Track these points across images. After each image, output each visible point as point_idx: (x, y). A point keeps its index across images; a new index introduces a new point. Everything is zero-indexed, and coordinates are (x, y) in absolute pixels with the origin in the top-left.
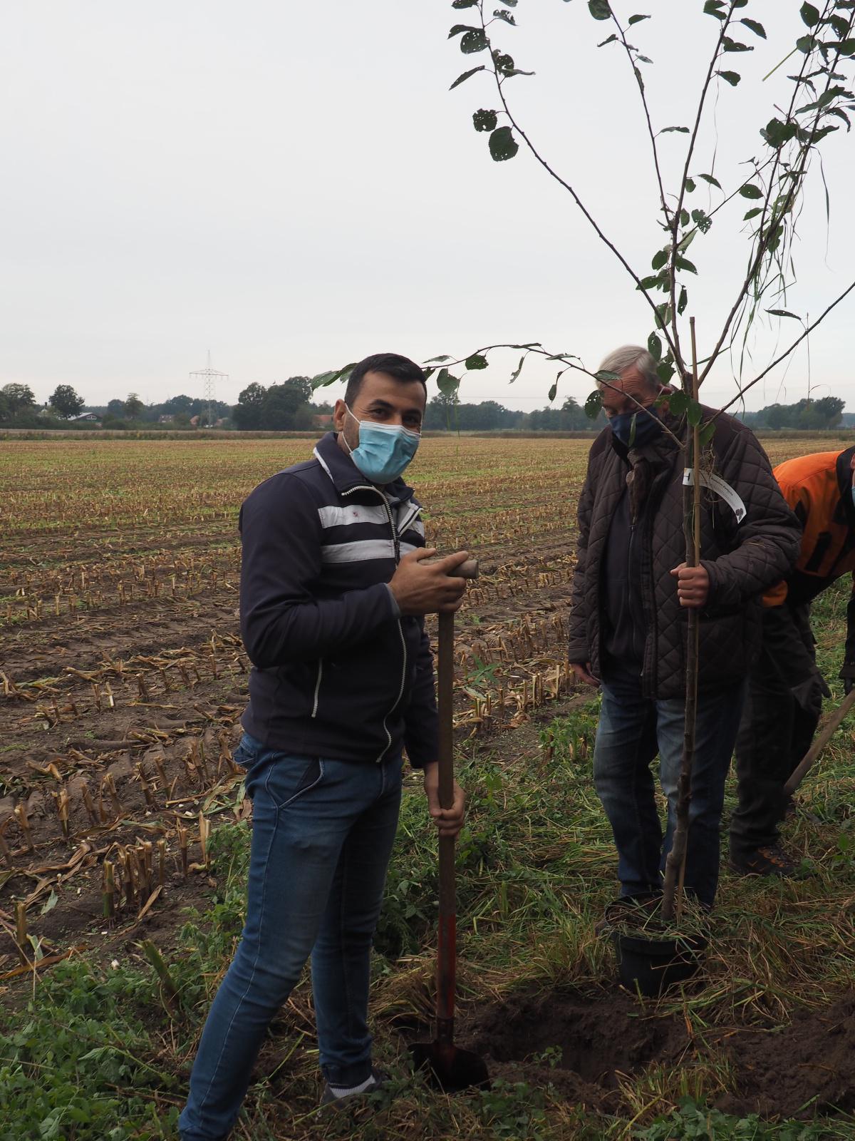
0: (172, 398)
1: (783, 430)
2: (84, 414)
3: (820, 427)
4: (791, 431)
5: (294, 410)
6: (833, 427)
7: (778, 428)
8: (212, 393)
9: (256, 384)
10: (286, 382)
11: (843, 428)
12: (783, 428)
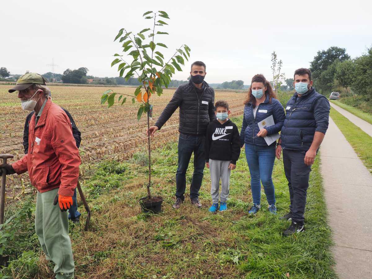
0: (46, 73)
1: (228, 89)
2: (10, 77)
3: (237, 88)
4: (230, 89)
5: (81, 77)
6: (241, 89)
7: (225, 88)
8: (54, 71)
9: (69, 69)
10: (79, 69)
11: (244, 89)
12: (228, 88)
